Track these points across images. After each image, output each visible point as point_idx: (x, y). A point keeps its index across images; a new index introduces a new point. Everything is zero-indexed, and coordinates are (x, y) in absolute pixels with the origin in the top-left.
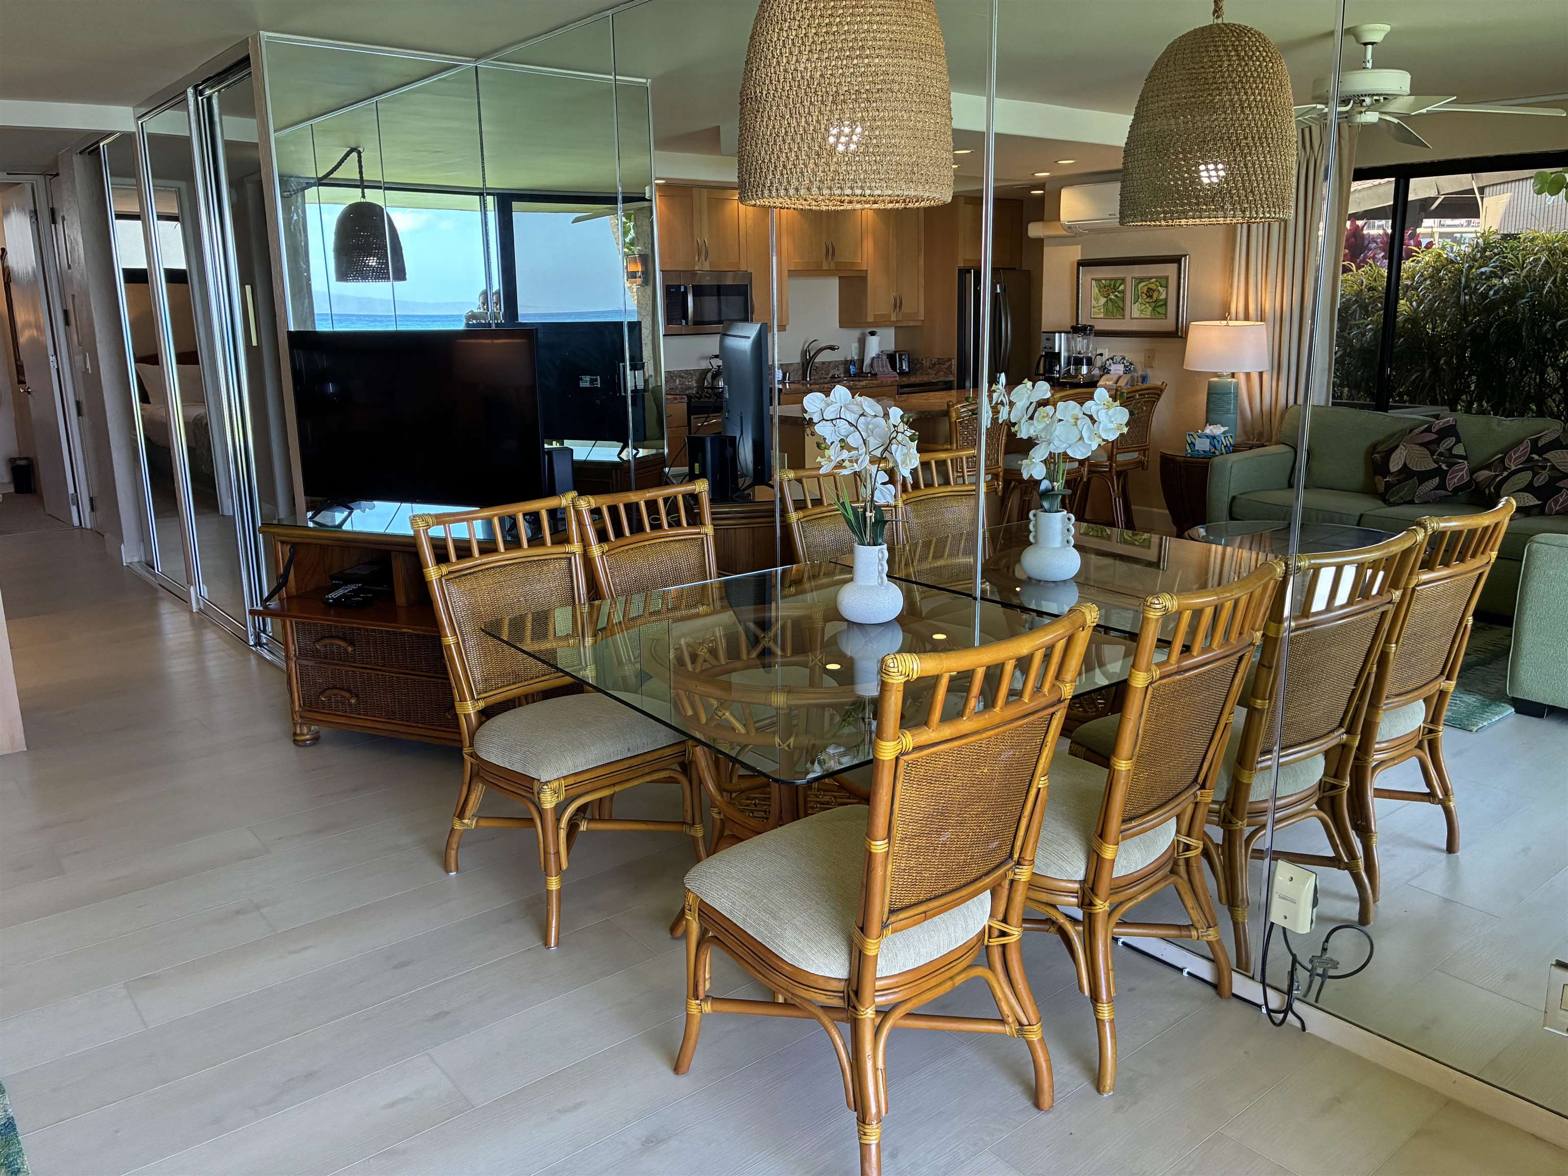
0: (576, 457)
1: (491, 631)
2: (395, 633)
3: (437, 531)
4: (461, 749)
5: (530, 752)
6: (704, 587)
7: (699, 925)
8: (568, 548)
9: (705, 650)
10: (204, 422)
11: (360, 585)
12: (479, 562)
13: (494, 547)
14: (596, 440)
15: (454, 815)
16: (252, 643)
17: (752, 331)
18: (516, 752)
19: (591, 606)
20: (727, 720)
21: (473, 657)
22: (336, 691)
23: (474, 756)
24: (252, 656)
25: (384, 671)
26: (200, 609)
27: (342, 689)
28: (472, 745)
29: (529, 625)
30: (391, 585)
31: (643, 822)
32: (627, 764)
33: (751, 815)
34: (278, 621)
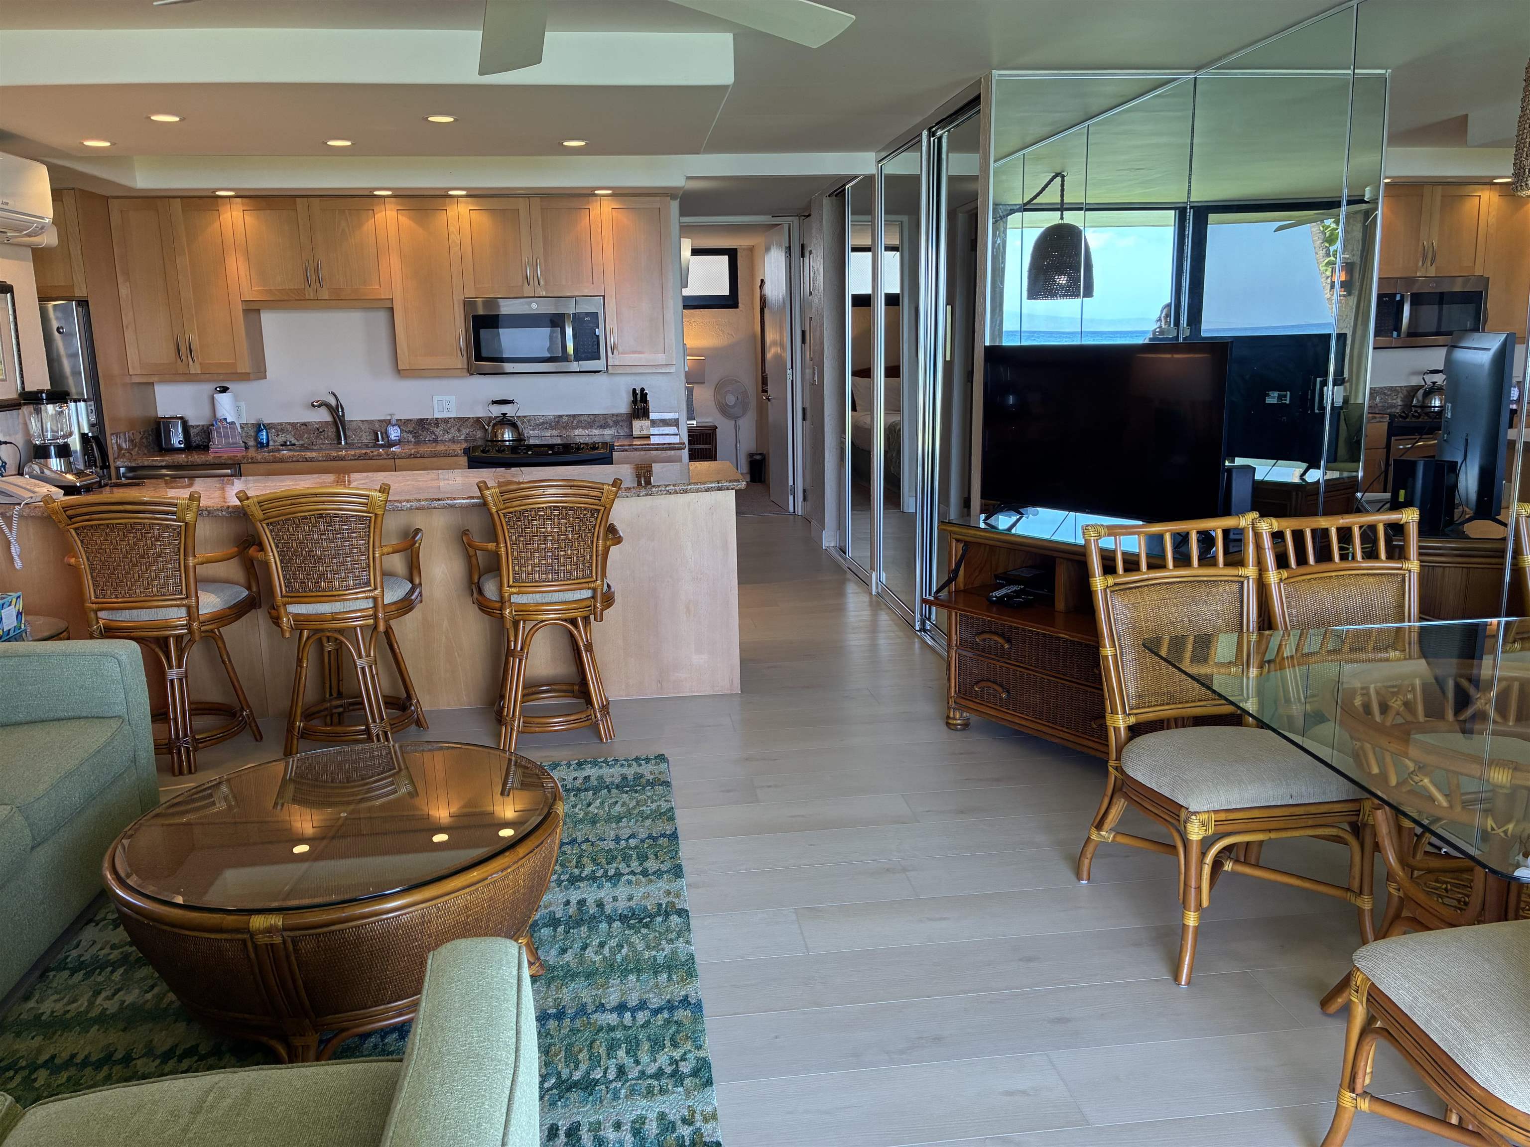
0: (1258, 477)
1: (1151, 646)
2: (1051, 637)
3: (1108, 543)
4: (1107, 761)
5: (1179, 777)
6: (1398, 630)
7: (1365, 1011)
8: (1242, 571)
9: (1399, 702)
10: (898, 428)
11: (1022, 587)
12: (1146, 576)
13: (1163, 563)
14: (1278, 459)
15: (1092, 825)
16: (917, 628)
17: (1493, 343)
18: (1165, 775)
19: (1260, 636)
20: (1425, 788)
21: (1130, 670)
22: (990, 684)
23: (1119, 770)
24: (916, 640)
25: (1036, 672)
26: (878, 593)
27: (995, 682)
28: (1118, 759)
29: (1190, 647)
30: (1052, 589)
31: (1299, 877)
32: (1287, 811)
33: (1440, 900)
34: (945, 612)
